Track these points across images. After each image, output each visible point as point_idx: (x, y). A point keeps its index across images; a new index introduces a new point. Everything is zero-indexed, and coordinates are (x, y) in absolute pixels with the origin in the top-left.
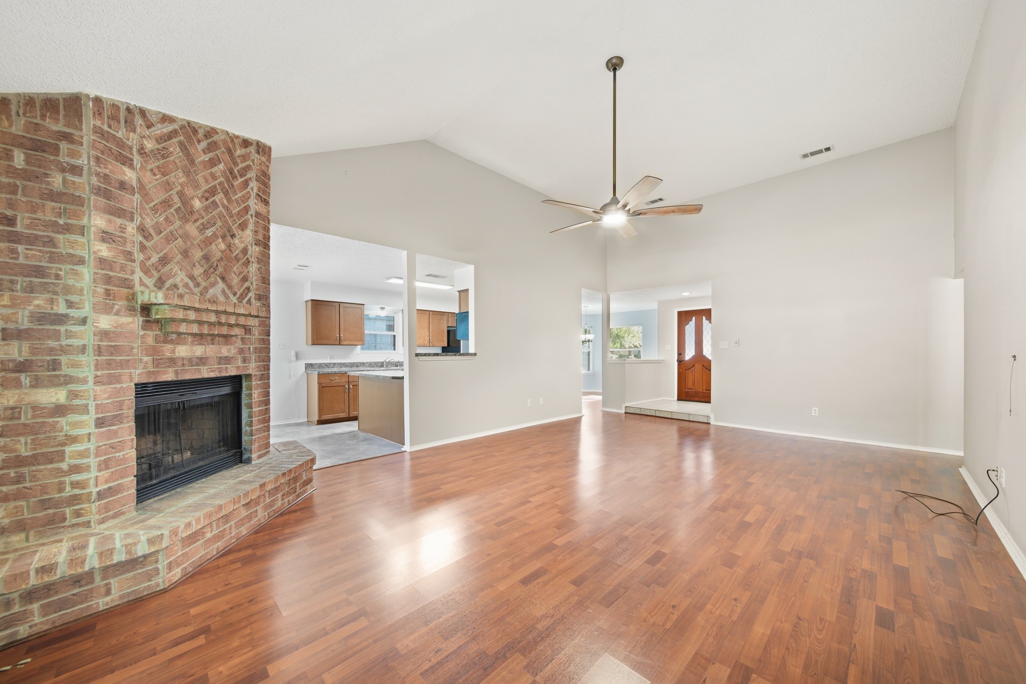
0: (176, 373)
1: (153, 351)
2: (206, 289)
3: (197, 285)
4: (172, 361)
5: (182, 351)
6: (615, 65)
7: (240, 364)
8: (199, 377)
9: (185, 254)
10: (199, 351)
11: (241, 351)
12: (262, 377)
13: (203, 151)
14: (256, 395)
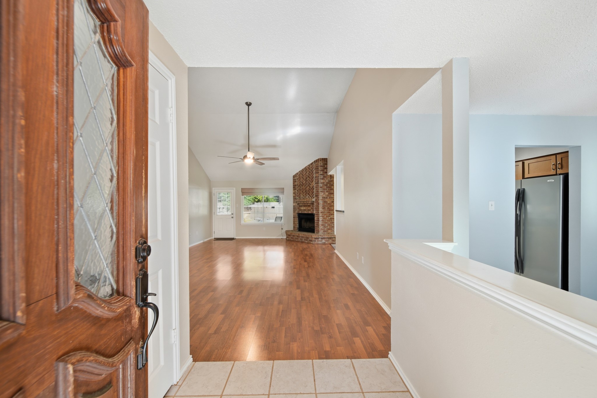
0: (301, 212)
1: (299, 208)
2: (305, 197)
3: (304, 197)
4: (301, 210)
5: (302, 208)
6: (249, 104)
7: (312, 211)
8: (304, 213)
9: (303, 192)
10: (304, 208)
11: (312, 208)
12: (317, 214)
13: (305, 172)
14: (316, 218)
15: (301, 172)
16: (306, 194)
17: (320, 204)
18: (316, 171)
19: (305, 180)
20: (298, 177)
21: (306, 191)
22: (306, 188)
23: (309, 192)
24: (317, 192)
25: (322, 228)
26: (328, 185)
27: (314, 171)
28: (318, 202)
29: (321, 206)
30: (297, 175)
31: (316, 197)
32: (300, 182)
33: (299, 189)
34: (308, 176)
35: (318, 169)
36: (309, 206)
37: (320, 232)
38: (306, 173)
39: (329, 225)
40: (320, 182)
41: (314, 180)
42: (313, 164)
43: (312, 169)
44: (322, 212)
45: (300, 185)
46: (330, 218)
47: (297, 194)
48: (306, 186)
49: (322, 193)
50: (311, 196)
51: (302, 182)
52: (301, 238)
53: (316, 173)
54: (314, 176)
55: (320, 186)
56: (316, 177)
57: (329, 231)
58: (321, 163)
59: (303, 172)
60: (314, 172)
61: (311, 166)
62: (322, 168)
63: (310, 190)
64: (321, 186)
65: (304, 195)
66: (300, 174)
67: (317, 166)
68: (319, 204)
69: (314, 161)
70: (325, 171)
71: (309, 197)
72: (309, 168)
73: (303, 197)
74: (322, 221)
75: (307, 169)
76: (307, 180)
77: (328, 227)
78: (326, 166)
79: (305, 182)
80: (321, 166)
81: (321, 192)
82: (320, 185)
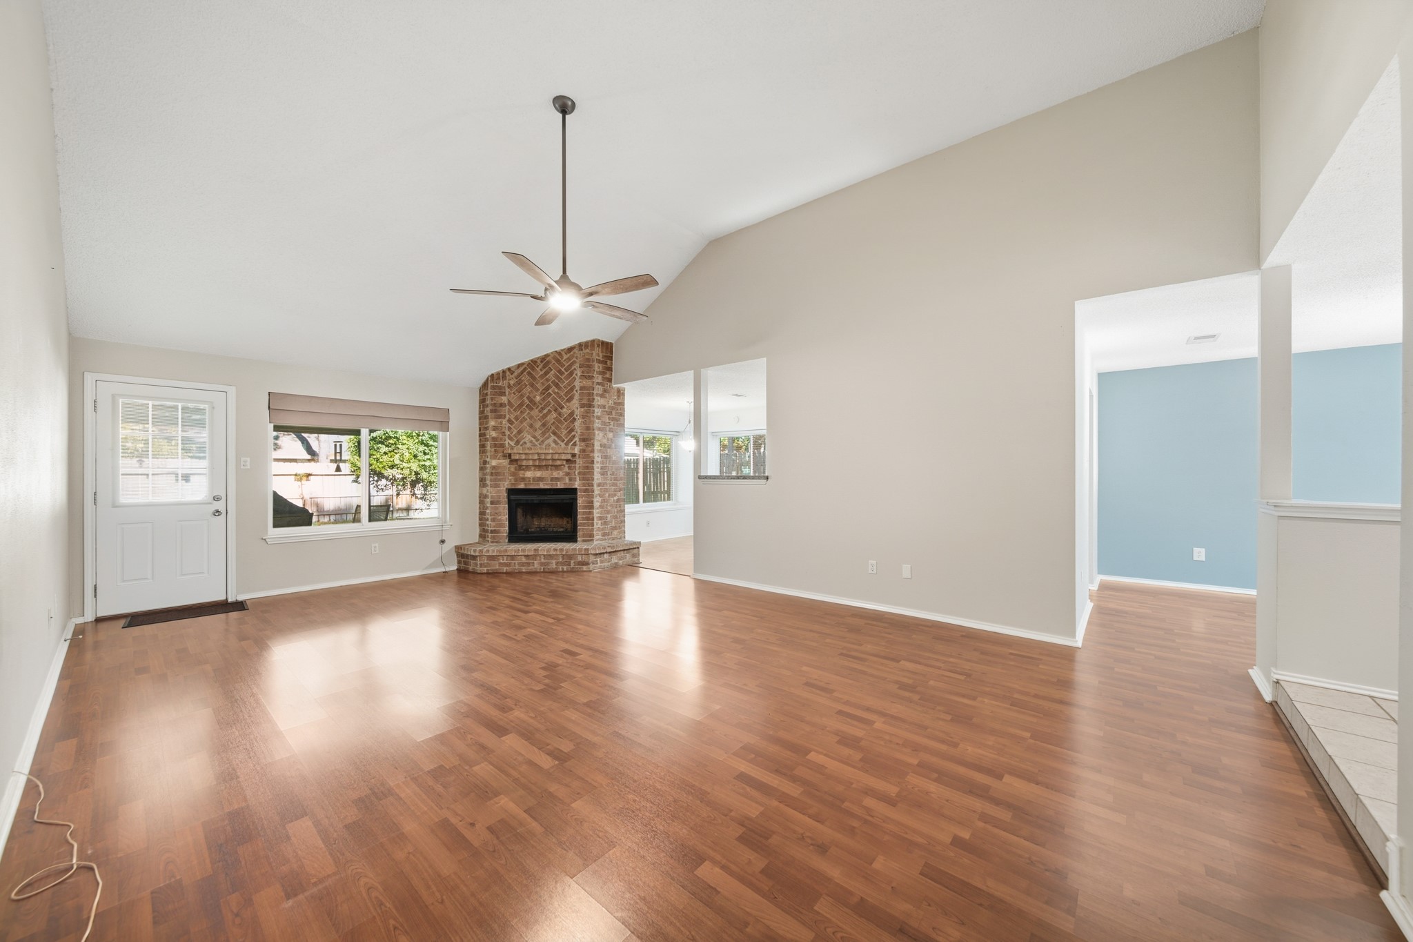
0: (526, 485)
1: (513, 474)
2: (543, 442)
3: (537, 440)
4: (523, 479)
5: (529, 474)
6: (564, 106)
7: (567, 481)
9: (531, 426)
10: (538, 474)
11: (568, 474)
12: (586, 491)
13: (541, 370)
14: (580, 502)
15: (525, 369)
16: (543, 434)
17: (595, 462)
18: (583, 372)
19: (542, 393)
20: (512, 382)
21: (544, 425)
22: (545, 415)
23: (557, 427)
24: (588, 428)
25: (599, 526)
26: (614, 412)
27: (575, 372)
28: (590, 457)
29: (598, 468)
30: (508, 373)
31: (583, 444)
32: (522, 396)
33: (517, 418)
34: (553, 382)
35: (589, 366)
36: (557, 467)
37: (596, 537)
38: (547, 373)
39: (616, 517)
40: (595, 403)
41: (577, 397)
42: (575, 350)
43: (570, 365)
44: (599, 485)
45: (521, 405)
46: (615, 498)
47: (507, 433)
48: (545, 411)
49: (601, 434)
50: (566, 440)
51: (529, 398)
52: (543, 560)
53: (583, 377)
54: (577, 384)
55: (596, 414)
56: (582, 388)
57: (615, 533)
58: (597, 354)
59: (533, 369)
60: (578, 372)
61: (565, 357)
62: (600, 365)
63: (560, 422)
64: (599, 414)
65: (538, 434)
66: (522, 373)
67: (588, 360)
68: (593, 463)
69: (577, 343)
70: (608, 376)
71: (555, 442)
72: (558, 361)
73: (531, 442)
74: (601, 507)
75: (549, 362)
76: (550, 395)
77: (613, 524)
78: (609, 362)
79: (544, 399)
80: (599, 361)
81: (599, 429)
82: (596, 410)
